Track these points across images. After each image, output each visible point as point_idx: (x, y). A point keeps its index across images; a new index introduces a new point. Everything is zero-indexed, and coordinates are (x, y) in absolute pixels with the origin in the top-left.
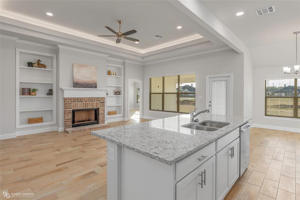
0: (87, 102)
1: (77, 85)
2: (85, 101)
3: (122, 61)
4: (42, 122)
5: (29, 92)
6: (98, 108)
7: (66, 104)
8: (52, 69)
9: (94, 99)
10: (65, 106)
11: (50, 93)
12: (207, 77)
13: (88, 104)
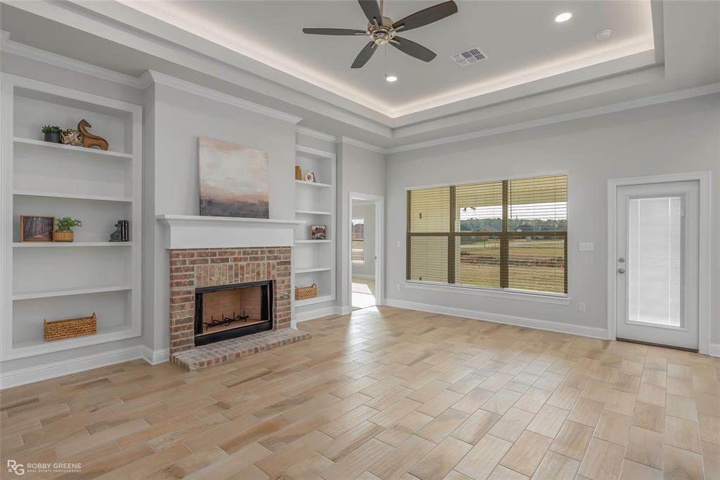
0: (240, 263)
1: (209, 207)
2: (235, 260)
3: (331, 138)
4: (93, 331)
5: (47, 228)
6: (271, 281)
7: (176, 269)
8: (125, 152)
9: (262, 252)
10: (171, 278)
11: (122, 232)
12: (611, 185)
13: (242, 267)
